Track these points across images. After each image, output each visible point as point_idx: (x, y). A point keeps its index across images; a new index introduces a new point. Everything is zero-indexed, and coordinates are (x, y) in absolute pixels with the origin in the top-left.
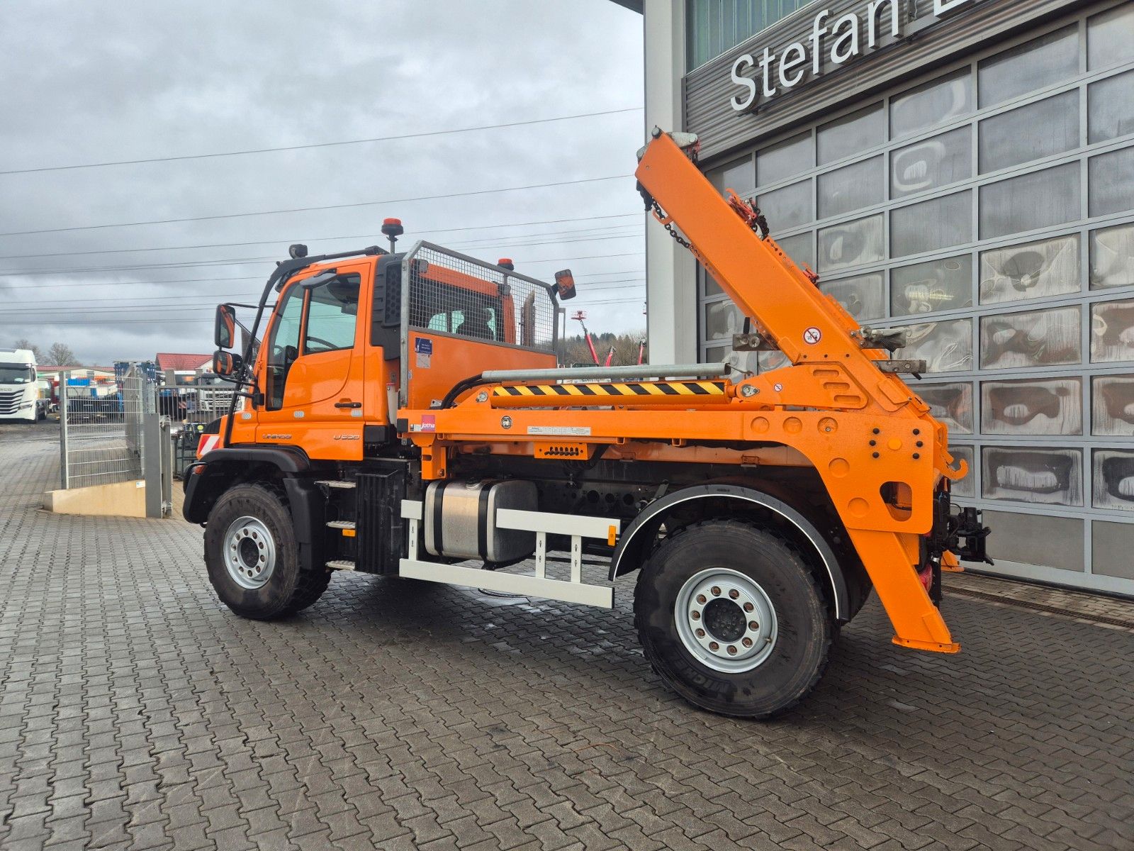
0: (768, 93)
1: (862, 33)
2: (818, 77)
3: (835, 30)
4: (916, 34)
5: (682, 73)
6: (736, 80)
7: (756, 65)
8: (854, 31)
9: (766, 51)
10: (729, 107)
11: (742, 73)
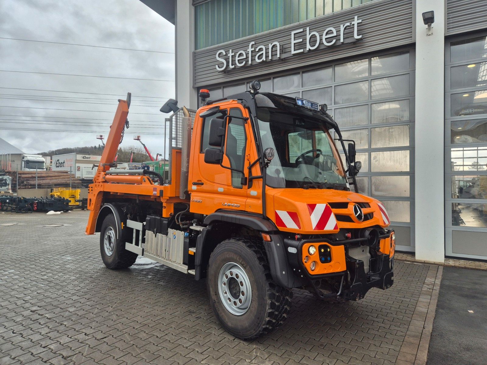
0: (231, 67)
1: (267, 53)
2: (250, 65)
3: (257, 50)
4: (284, 58)
5: (193, 50)
6: (218, 58)
7: (226, 55)
8: (264, 52)
9: (231, 51)
10: (215, 68)
11: (220, 56)
